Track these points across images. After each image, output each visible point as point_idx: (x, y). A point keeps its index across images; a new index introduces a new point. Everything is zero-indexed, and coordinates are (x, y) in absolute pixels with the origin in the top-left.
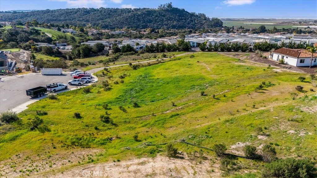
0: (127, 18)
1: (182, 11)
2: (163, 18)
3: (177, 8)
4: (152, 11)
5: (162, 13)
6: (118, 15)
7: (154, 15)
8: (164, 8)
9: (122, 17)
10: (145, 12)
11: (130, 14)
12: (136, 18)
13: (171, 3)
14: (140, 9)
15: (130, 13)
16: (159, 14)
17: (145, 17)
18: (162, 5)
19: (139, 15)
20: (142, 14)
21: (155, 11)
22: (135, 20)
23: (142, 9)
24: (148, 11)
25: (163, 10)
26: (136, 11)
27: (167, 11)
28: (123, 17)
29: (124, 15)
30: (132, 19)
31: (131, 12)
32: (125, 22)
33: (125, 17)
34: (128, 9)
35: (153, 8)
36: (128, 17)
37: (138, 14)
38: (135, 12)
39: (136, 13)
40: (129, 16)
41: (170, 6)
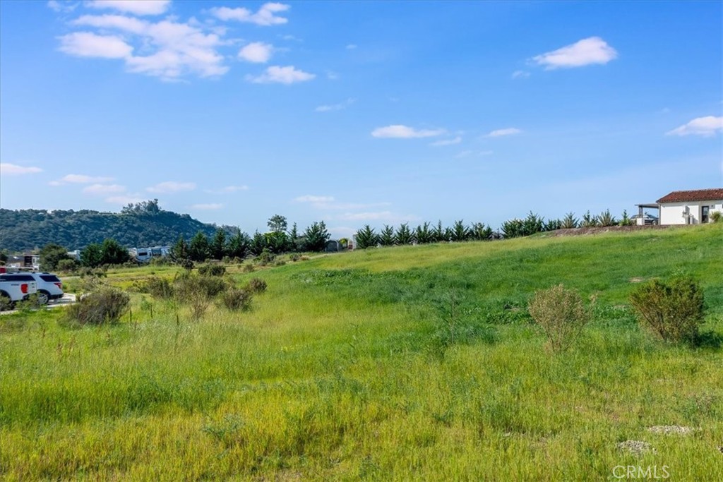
0: (34, 233)
1: (184, 219)
2: (136, 233)
3: (172, 213)
4: (104, 217)
5: (133, 223)
6: (7, 226)
7: (111, 228)
8: (137, 211)
9: (17, 229)
10: (88, 220)
11: (42, 224)
12: (62, 234)
13: (156, 200)
14: (73, 212)
15: (42, 220)
16: (126, 225)
17: (86, 231)
18: (131, 206)
19: (70, 227)
20: (79, 223)
21: (114, 218)
22: (58, 237)
23: (77, 213)
24: (94, 218)
25: (135, 216)
26: (61, 217)
27: (145, 217)
28: (20, 231)
29: (25, 224)
30: (51, 234)
31: (46, 220)
32: (26, 243)
33: (28, 230)
34: (37, 212)
35: (107, 211)
36: (35, 231)
37: (66, 224)
38: (58, 220)
39: (62, 221)
40: (41, 229)
41: (153, 206)
